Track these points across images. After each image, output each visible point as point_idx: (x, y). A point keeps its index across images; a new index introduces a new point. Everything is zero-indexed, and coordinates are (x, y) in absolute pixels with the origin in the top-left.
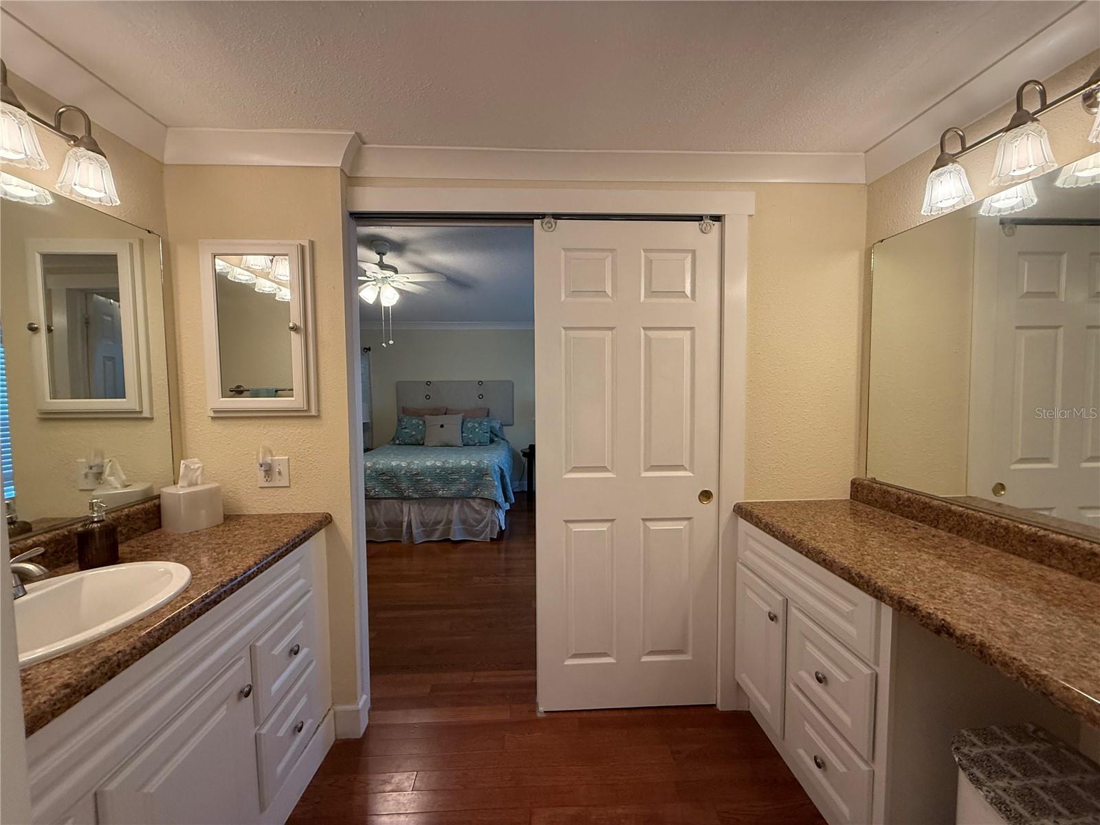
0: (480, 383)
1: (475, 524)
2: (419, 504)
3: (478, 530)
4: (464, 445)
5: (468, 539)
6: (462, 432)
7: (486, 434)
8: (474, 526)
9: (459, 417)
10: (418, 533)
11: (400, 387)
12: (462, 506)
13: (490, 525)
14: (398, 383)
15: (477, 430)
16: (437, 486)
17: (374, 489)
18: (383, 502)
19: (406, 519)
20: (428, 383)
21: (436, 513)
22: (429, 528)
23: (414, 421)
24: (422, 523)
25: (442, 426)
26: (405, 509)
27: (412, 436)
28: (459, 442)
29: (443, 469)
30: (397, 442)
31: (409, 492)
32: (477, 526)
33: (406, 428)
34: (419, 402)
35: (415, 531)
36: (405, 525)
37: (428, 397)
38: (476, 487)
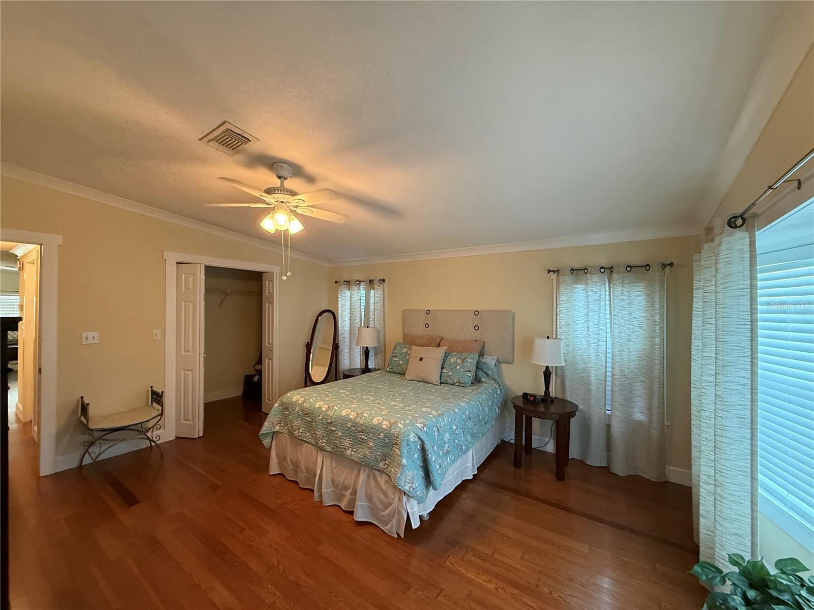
0: (477, 313)
1: (380, 506)
2: (331, 459)
3: (383, 516)
4: (441, 383)
5: (374, 522)
6: (442, 368)
7: (467, 373)
8: (379, 509)
9: (442, 350)
10: (327, 493)
11: (406, 315)
12: (369, 477)
13: (396, 516)
14: (404, 311)
15: (458, 367)
16: (347, 442)
17: (299, 429)
18: (305, 445)
19: (318, 472)
20: (428, 312)
21: (345, 476)
22: (340, 489)
23: (404, 351)
24: (333, 482)
25: (421, 359)
26: (320, 460)
27: (399, 365)
28: (436, 379)
29: (355, 424)
30: (388, 369)
31: (322, 443)
32: (384, 511)
33: (395, 356)
34: (419, 330)
35: (324, 490)
36: (317, 477)
37: (427, 326)
38: (384, 457)
